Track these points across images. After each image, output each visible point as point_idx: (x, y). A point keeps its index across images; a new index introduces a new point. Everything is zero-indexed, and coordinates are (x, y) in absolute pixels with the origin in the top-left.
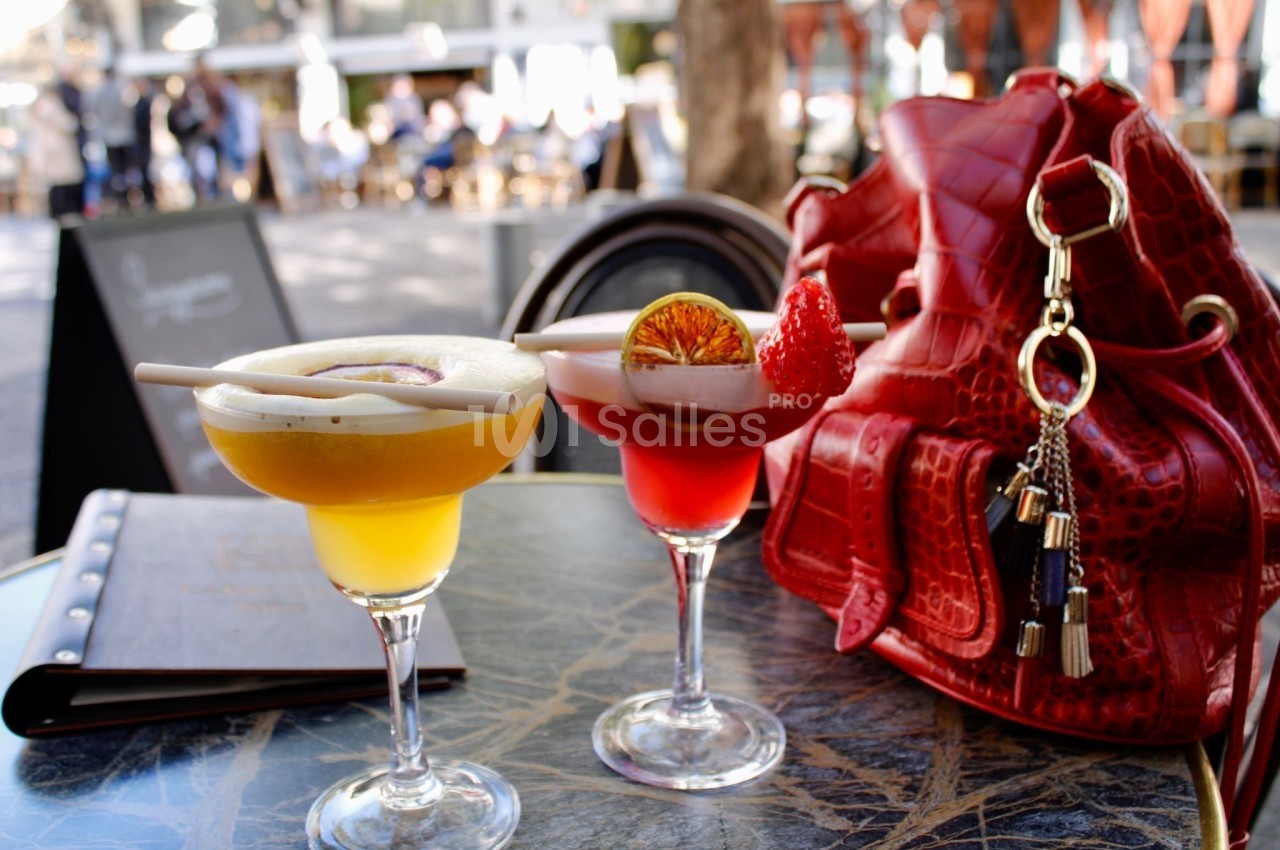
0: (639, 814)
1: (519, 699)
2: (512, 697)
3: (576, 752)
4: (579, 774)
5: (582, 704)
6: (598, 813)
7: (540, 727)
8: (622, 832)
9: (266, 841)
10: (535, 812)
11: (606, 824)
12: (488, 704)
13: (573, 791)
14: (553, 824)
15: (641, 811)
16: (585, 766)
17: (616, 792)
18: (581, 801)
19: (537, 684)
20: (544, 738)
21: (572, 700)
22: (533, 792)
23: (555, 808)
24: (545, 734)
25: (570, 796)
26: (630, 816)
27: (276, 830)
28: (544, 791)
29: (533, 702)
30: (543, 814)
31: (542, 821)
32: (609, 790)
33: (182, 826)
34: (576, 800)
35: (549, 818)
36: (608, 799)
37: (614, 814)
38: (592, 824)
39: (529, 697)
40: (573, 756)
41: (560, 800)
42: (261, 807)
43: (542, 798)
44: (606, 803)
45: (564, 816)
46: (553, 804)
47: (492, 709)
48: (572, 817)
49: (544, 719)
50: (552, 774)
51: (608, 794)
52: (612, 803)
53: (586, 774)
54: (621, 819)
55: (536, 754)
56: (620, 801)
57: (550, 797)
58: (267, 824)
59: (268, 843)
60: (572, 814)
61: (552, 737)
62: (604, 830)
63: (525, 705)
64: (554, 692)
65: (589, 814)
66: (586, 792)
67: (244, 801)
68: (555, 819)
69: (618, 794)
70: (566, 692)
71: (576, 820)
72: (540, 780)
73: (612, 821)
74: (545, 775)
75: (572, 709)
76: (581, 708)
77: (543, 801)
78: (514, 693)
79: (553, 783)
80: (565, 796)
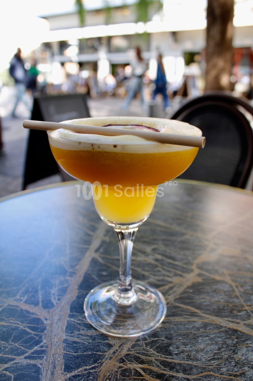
0: (236, 340)
1: (178, 272)
2: (176, 271)
3: (205, 302)
4: (207, 314)
5: (204, 277)
6: (218, 337)
7: (188, 287)
8: (231, 350)
9: (78, 333)
10: (191, 333)
11: (223, 344)
12: (167, 273)
13: (206, 323)
14: (200, 341)
15: (237, 338)
16: (209, 310)
17: (224, 326)
18: (210, 329)
19: (185, 266)
20: (191, 293)
21: (199, 275)
22: (189, 321)
23: (200, 332)
24: (191, 291)
25: (205, 326)
26: (233, 341)
27: (83, 328)
28: (194, 322)
29: (184, 275)
30: (195, 334)
31: (194, 338)
32: (222, 324)
33: (46, 319)
34: (208, 328)
35: (198, 337)
36: (221, 330)
37: (226, 339)
38: (217, 343)
39: (183, 272)
40: (204, 304)
41: (201, 327)
42: (77, 314)
43: (193, 325)
44: (221, 331)
45: (204, 337)
46: (198, 329)
47: (168, 276)
48: (207, 338)
49: (189, 283)
50: (196, 313)
51: (221, 327)
52: (223, 332)
53: (210, 314)
54: (229, 342)
55: (188, 301)
56: (227, 331)
57: (197, 325)
58: (79, 324)
59: (79, 334)
60: (207, 336)
61: (193, 293)
62: (222, 347)
63: (181, 276)
64: (192, 271)
65: (215, 337)
66: (211, 324)
67: (72, 309)
68: (200, 338)
69: (225, 327)
70: (197, 271)
71: (210, 340)
72: (192, 315)
73: (226, 342)
74: (193, 313)
75: (200, 280)
76: (203, 280)
77: (194, 327)
78: (176, 269)
79: (197, 318)
80: (203, 325)
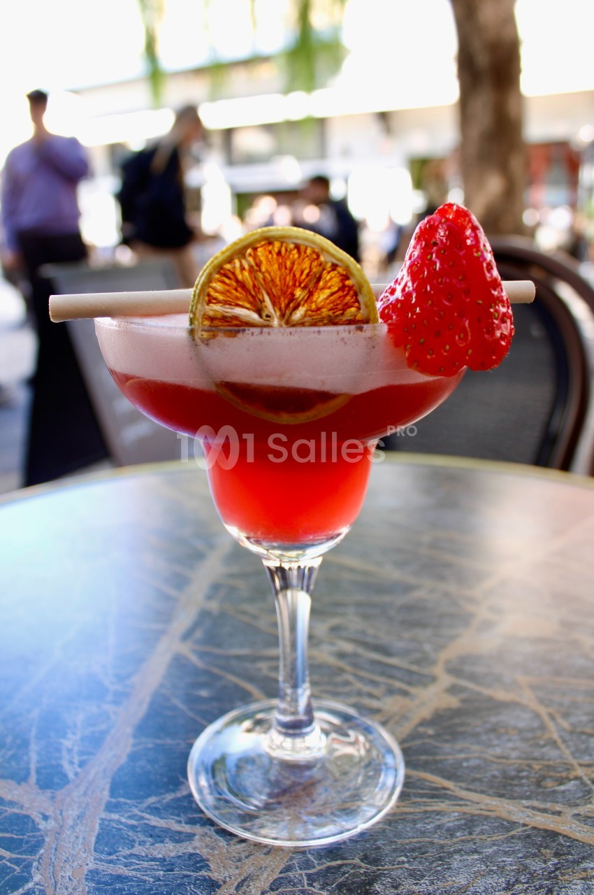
0: (556, 861)
1: (398, 684)
2: (390, 681)
3: (467, 759)
4: (475, 791)
5: (464, 696)
6: (506, 853)
7: (423, 723)
8: (541, 887)
9: (128, 852)
10: (432, 843)
11: (518, 871)
12: (367, 689)
13: (473, 815)
14: (455, 865)
15: (557, 855)
16: (480, 780)
17: (521, 822)
18: (482, 832)
19: (414, 668)
20: (430, 737)
21: (453, 690)
22: (426, 812)
23: (455, 840)
24: (431, 732)
25: (470, 823)
26: (545, 862)
27: (142, 838)
28: (438, 813)
29: (412, 690)
30: (442, 847)
31: (441, 859)
32: (514, 818)
33: (45, 818)
34: (478, 830)
35: (450, 854)
36: (513, 833)
37: (525, 857)
38: (502, 869)
39: (409, 683)
40: (465, 764)
41: (459, 828)
42: (128, 801)
43: (438, 823)
44: (513, 837)
45: (467, 853)
46: (451, 832)
47: (371, 696)
48: (476, 857)
49: (426, 713)
50: (445, 789)
51: (513, 824)
52: (519, 838)
53: (482, 792)
54: (536, 865)
55: (423, 758)
56: (528, 836)
57: (449, 822)
58: (133, 827)
59: (131, 855)
60: (475, 851)
61: (437, 736)
62: (517, 881)
63: (405, 693)
64: (434, 679)
65: (496, 853)
66: (487, 818)
67: (113, 792)
68: (457, 857)
69: (524, 825)
70: (446, 680)
71: (482, 861)
72: (433, 796)
73: (526, 867)
74: (436, 789)
75: (454, 702)
76: (463, 701)
77: (439, 827)
78: (391, 677)
79: (448, 802)
80: (463, 822)
